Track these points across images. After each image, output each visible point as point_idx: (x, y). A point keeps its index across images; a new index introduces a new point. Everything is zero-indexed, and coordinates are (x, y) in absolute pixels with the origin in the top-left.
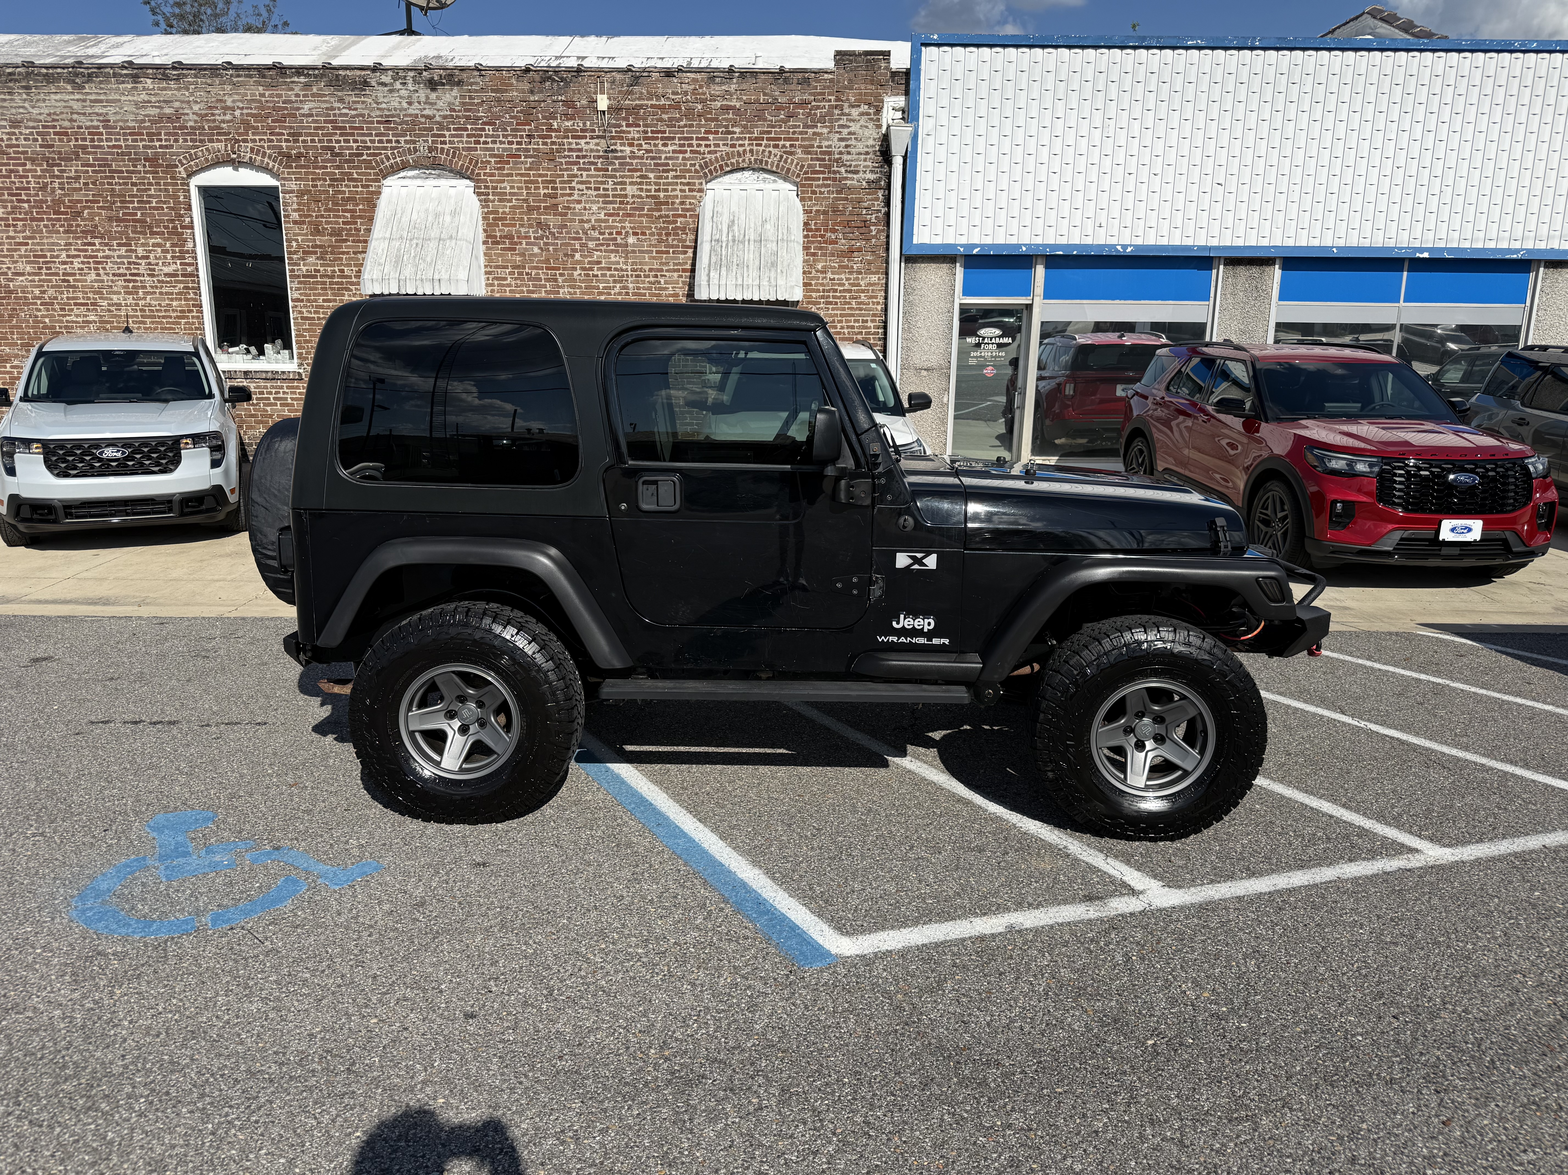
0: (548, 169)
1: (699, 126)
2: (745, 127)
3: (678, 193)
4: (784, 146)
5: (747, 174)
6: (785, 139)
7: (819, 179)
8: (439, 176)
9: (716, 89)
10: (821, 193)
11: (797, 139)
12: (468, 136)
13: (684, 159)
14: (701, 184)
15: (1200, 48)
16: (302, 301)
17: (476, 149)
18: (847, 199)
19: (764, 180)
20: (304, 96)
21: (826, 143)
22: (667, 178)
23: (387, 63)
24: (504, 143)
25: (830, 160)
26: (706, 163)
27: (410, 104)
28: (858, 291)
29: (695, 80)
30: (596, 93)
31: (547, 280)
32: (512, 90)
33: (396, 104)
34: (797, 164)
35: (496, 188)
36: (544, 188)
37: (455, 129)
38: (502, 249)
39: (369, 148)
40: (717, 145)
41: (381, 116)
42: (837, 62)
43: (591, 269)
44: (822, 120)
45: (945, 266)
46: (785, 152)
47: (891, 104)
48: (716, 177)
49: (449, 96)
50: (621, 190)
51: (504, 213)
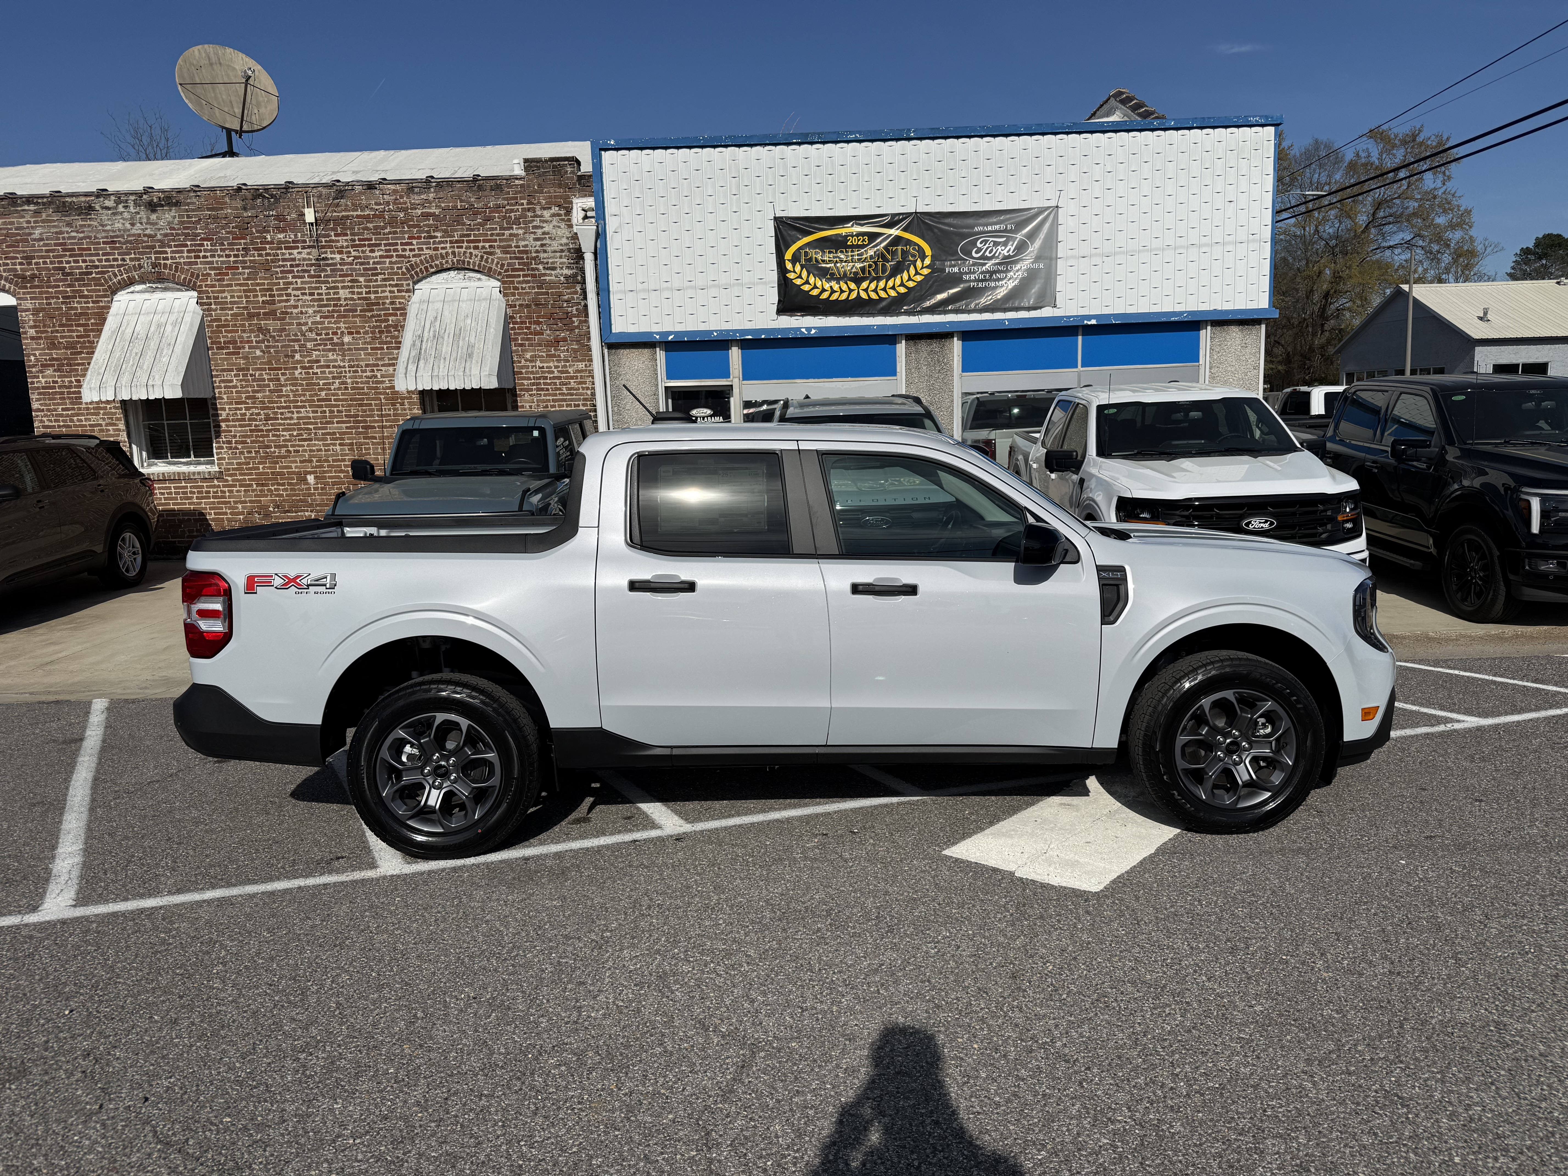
0: (265, 279)
1: (403, 232)
2: (445, 231)
3: (387, 294)
4: (483, 247)
5: (453, 273)
6: (484, 241)
7: (519, 276)
8: (165, 289)
9: (416, 199)
10: (523, 288)
11: (495, 241)
12: (189, 251)
13: (390, 263)
14: (408, 285)
15: (860, 141)
16: (43, 410)
17: (196, 263)
18: (547, 293)
19: (470, 278)
20: (35, 222)
21: (522, 243)
22: (376, 281)
23: (111, 188)
24: (222, 256)
25: (527, 258)
26: (411, 265)
27: (133, 225)
28: (567, 378)
29: (395, 191)
30: (304, 207)
31: (269, 380)
32: (227, 208)
33: (120, 225)
34: (498, 263)
35: (217, 298)
36: (262, 296)
37: (175, 246)
38: (227, 354)
39: (97, 267)
40: (422, 249)
41: (107, 237)
42: (526, 169)
43: (311, 367)
44: (517, 222)
45: (646, 351)
46: (484, 253)
47: (579, 205)
48: (425, 278)
49: (167, 217)
50: (334, 293)
51: (226, 320)
